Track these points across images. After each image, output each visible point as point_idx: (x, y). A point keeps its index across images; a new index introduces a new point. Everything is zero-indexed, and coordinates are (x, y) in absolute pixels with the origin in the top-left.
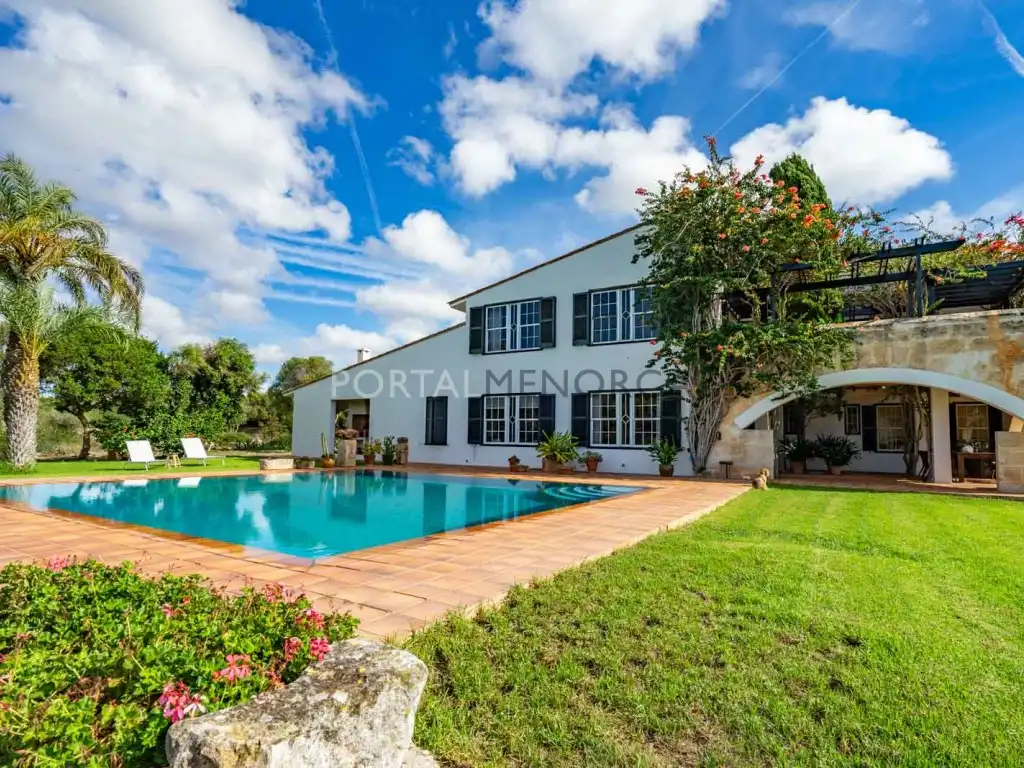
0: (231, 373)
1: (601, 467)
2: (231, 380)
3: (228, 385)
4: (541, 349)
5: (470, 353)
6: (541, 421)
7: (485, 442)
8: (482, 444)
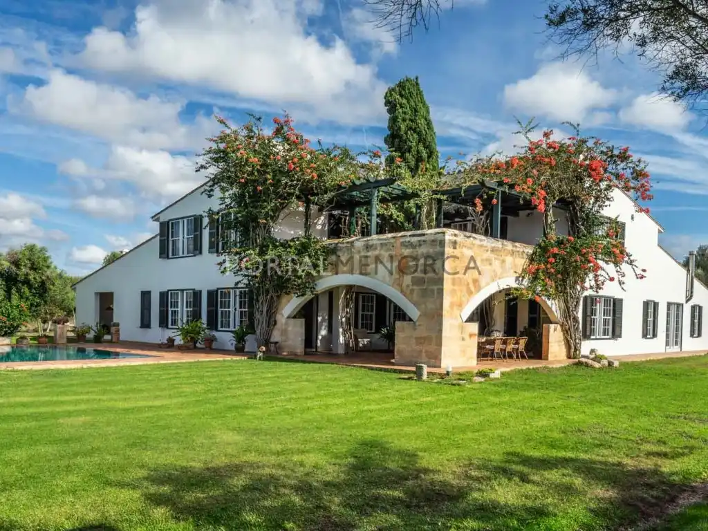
0: (32, 272)
1: (214, 345)
2: (31, 277)
3: (29, 280)
4: (195, 256)
5: (160, 258)
6: (193, 310)
7: (170, 326)
8: (168, 328)
